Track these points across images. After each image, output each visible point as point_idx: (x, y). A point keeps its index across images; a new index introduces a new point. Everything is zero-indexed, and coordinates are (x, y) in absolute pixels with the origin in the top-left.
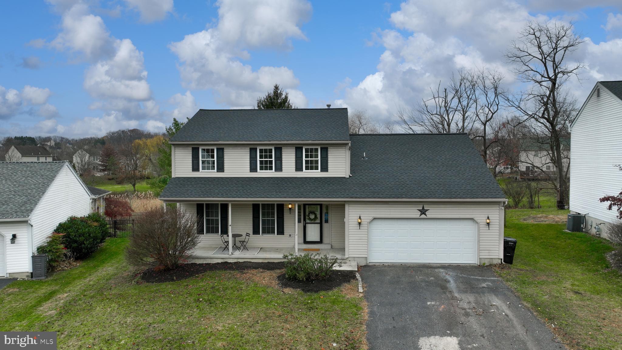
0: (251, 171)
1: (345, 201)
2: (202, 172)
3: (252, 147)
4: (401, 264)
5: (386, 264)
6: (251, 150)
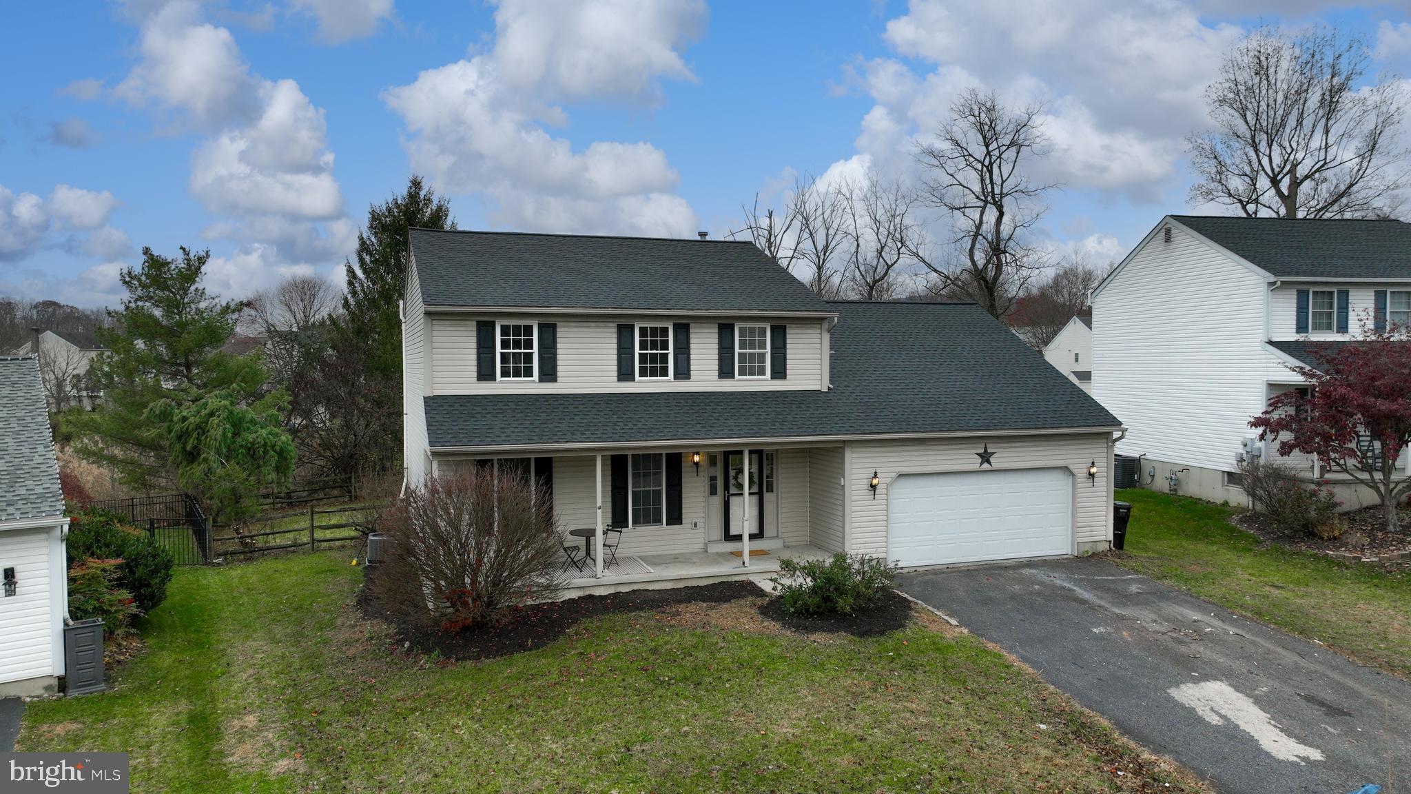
0: (619, 380)
1: (844, 442)
2: (501, 382)
3: (623, 321)
5: (921, 569)
6: (620, 327)
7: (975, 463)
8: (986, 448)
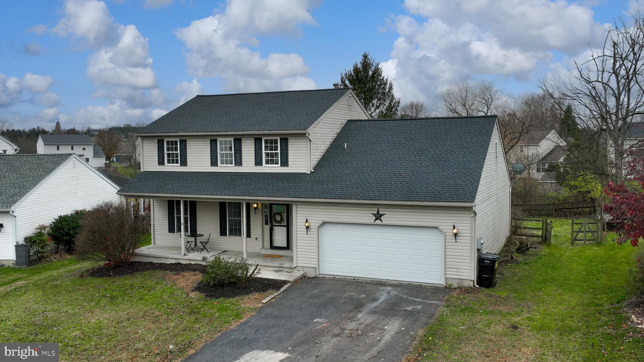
0: (212, 165)
1: (292, 201)
2: (167, 166)
3: (213, 138)
4: (353, 278)
5: (337, 277)
6: (212, 141)
7: (371, 219)
8: (378, 211)
